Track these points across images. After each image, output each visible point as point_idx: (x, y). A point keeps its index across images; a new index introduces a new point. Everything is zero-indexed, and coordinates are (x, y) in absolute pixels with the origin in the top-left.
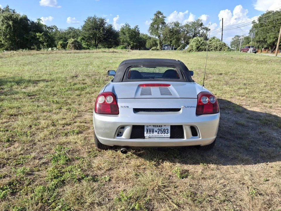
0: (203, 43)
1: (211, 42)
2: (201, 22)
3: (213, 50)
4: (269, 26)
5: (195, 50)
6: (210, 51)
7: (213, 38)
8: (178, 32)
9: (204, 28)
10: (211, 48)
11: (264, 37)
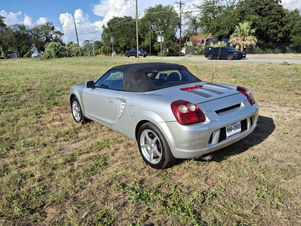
0: (62, 48)
1: (70, 47)
2: (51, 26)
3: (75, 56)
4: (118, 31)
5: (55, 56)
6: (71, 57)
7: (71, 43)
8: (25, 37)
9: (56, 33)
10: (73, 54)
11: (117, 42)
